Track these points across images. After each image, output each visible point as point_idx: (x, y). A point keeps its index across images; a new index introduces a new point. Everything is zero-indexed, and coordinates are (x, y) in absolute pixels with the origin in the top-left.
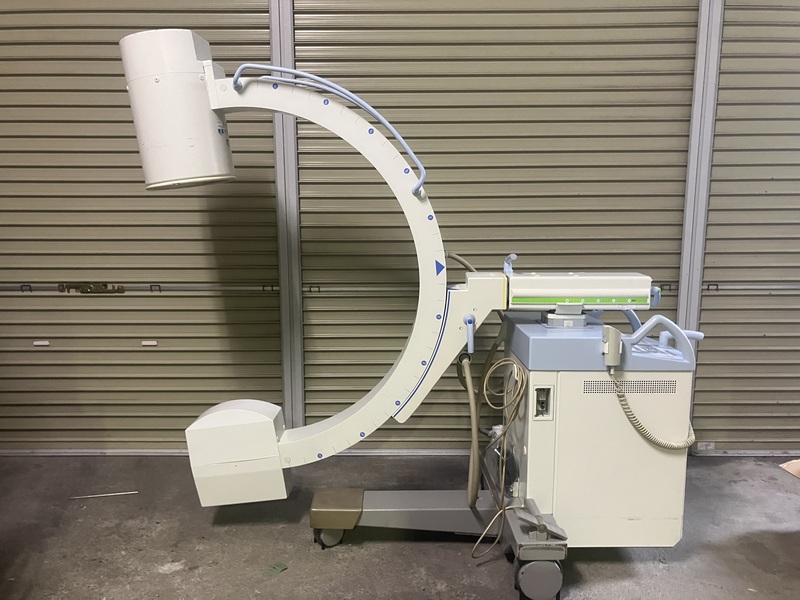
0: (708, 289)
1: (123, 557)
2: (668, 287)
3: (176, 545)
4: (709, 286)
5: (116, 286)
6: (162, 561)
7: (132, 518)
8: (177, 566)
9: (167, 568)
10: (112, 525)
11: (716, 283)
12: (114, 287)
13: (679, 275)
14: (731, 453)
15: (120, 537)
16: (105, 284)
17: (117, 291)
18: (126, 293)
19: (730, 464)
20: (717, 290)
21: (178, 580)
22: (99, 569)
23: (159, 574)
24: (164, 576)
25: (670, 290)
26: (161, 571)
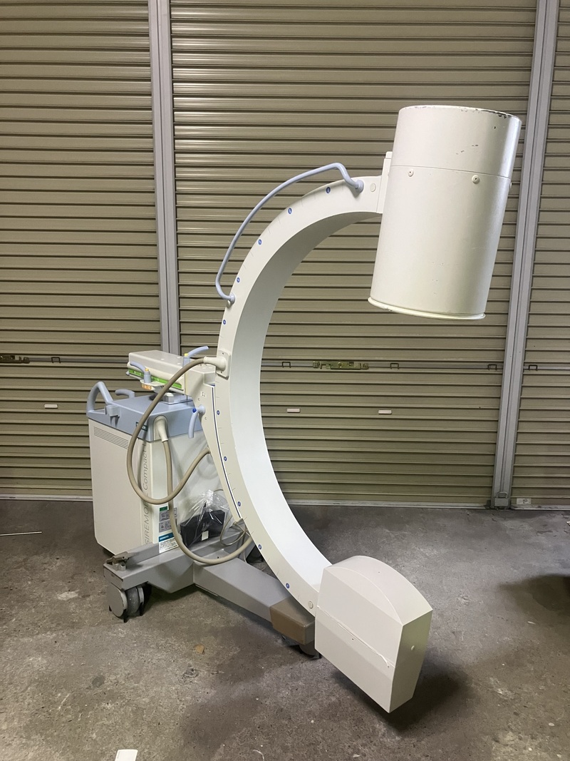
0: (529, 369)
1: (30, 586)
2: (494, 367)
3: (72, 578)
4: (529, 367)
5: (23, 357)
6: (61, 590)
7: (36, 554)
8: (73, 595)
9: (64, 596)
10: (21, 559)
11: (535, 364)
12: (20, 358)
13: (504, 357)
14: (543, 508)
15: (27, 569)
16: (13, 356)
17: (24, 362)
18: (31, 364)
19: (541, 517)
20: (537, 370)
21: (73, 605)
22: (9, 596)
23: (58, 601)
24: (62, 602)
25: (496, 369)
26: (59, 598)
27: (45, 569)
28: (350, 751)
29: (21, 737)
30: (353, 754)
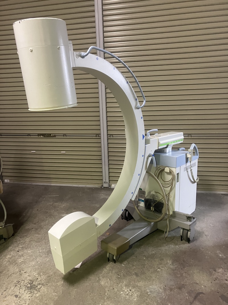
1: (53, 212)
5: (54, 135)
7: (56, 202)
10: (51, 204)
15: (53, 207)
16: (50, 134)
18: (56, 137)
22: (47, 214)
27: (59, 207)
28: (157, 268)
29: (46, 254)
30: (158, 269)
